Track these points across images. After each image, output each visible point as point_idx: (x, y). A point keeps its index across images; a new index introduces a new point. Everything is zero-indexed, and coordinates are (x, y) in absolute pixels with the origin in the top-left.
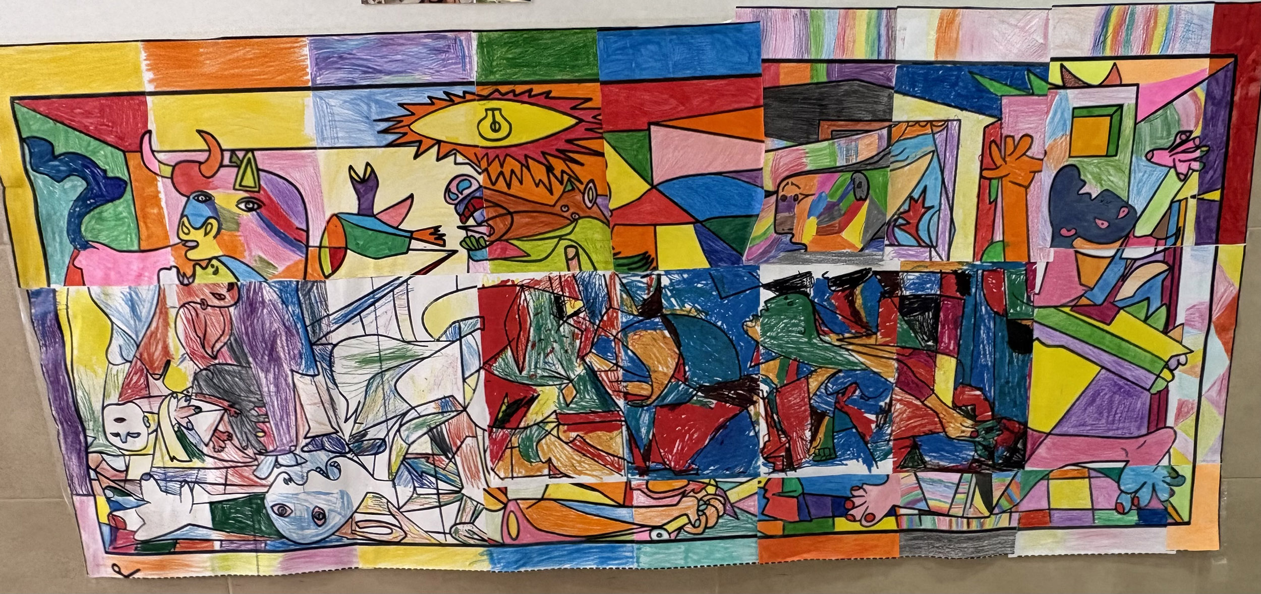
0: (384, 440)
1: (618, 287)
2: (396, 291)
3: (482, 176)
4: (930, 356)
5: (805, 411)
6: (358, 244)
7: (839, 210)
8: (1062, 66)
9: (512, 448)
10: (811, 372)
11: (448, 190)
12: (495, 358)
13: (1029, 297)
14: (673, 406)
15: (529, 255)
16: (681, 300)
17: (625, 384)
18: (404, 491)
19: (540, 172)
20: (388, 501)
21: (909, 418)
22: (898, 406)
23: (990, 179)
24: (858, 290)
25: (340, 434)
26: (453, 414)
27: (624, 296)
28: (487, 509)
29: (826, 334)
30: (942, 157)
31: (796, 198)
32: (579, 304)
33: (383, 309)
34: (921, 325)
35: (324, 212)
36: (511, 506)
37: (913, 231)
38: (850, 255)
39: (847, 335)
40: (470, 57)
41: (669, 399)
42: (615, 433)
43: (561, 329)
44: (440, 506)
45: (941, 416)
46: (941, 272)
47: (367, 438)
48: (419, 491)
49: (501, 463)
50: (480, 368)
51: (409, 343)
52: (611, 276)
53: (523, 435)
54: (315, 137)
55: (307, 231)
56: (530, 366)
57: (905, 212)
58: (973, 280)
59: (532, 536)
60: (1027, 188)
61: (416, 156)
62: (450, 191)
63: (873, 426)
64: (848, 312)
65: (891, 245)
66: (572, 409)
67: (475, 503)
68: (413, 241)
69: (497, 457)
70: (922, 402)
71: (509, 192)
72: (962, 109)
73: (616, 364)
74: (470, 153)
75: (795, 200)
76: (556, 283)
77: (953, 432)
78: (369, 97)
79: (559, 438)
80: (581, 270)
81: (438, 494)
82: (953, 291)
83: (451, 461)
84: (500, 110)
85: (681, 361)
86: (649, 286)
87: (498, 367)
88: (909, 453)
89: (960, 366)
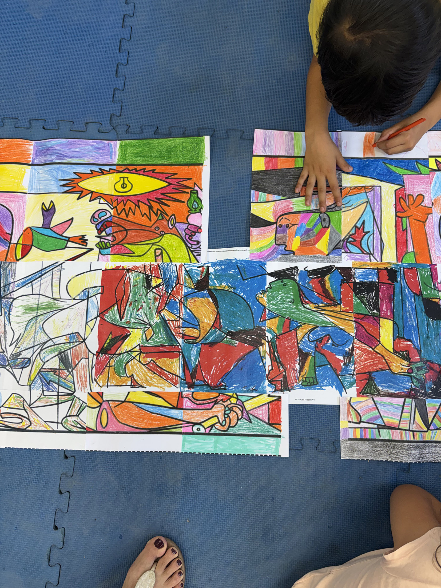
0: (29, 359)
1: (184, 272)
2: (54, 269)
3: (113, 210)
4: (375, 320)
5: (295, 351)
6: (39, 243)
7: (313, 232)
8: (436, 160)
9: (110, 366)
10: (298, 327)
11: (93, 217)
12: (107, 311)
13: (434, 285)
14: (212, 344)
15: (134, 253)
16: (220, 281)
17: (183, 329)
18: (36, 393)
19: (145, 209)
20: (24, 400)
21: (365, 360)
22: (358, 351)
23: (402, 218)
24: (327, 278)
25: (5, 353)
26: (76, 344)
27: (187, 277)
28: (88, 407)
29: (307, 303)
30: (372, 205)
31: (287, 226)
32: (160, 281)
33: (46, 279)
34: (368, 300)
35: (23, 225)
36: (104, 405)
37: (359, 245)
38: (321, 257)
39: (321, 305)
40: (115, 152)
41: (210, 340)
42: (175, 359)
43: (148, 295)
44: (58, 404)
45: (387, 358)
46: (377, 269)
47: (21, 357)
48: (46, 393)
49: (101, 376)
50: (98, 316)
51: (56, 299)
52: (180, 266)
53: (118, 359)
54: (27, 188)
55: (11, 235)
56: (127, 316)
57: (353, 234)
58: (398, 273)
59: (116, 427)
60: (424, 222)
61: (79, 198)
62: (94, 217)
63: (342, 364)
64: (321, 291)
65: (346, 252)
66: (150, 343)
67: (82, 402)
68: (69, 243)
69: (99, 372)
70: (373, 349)
71: (128, 219)
72: (381, 181)
73: (179, 317)
74: (108, 198)
75: (287, 227)
76: (148, 269)
77: (396, 369)
78: (58, 169)
79: (140, 362)
80: (163, 261)
81: (58, 395)
82: (386, 279)
83: (70, 374)
84: (128, 178)
85: (218, 317)
86: (202, 273)
87: (108, 316)
88: (367, 383)
89: (395, 326)
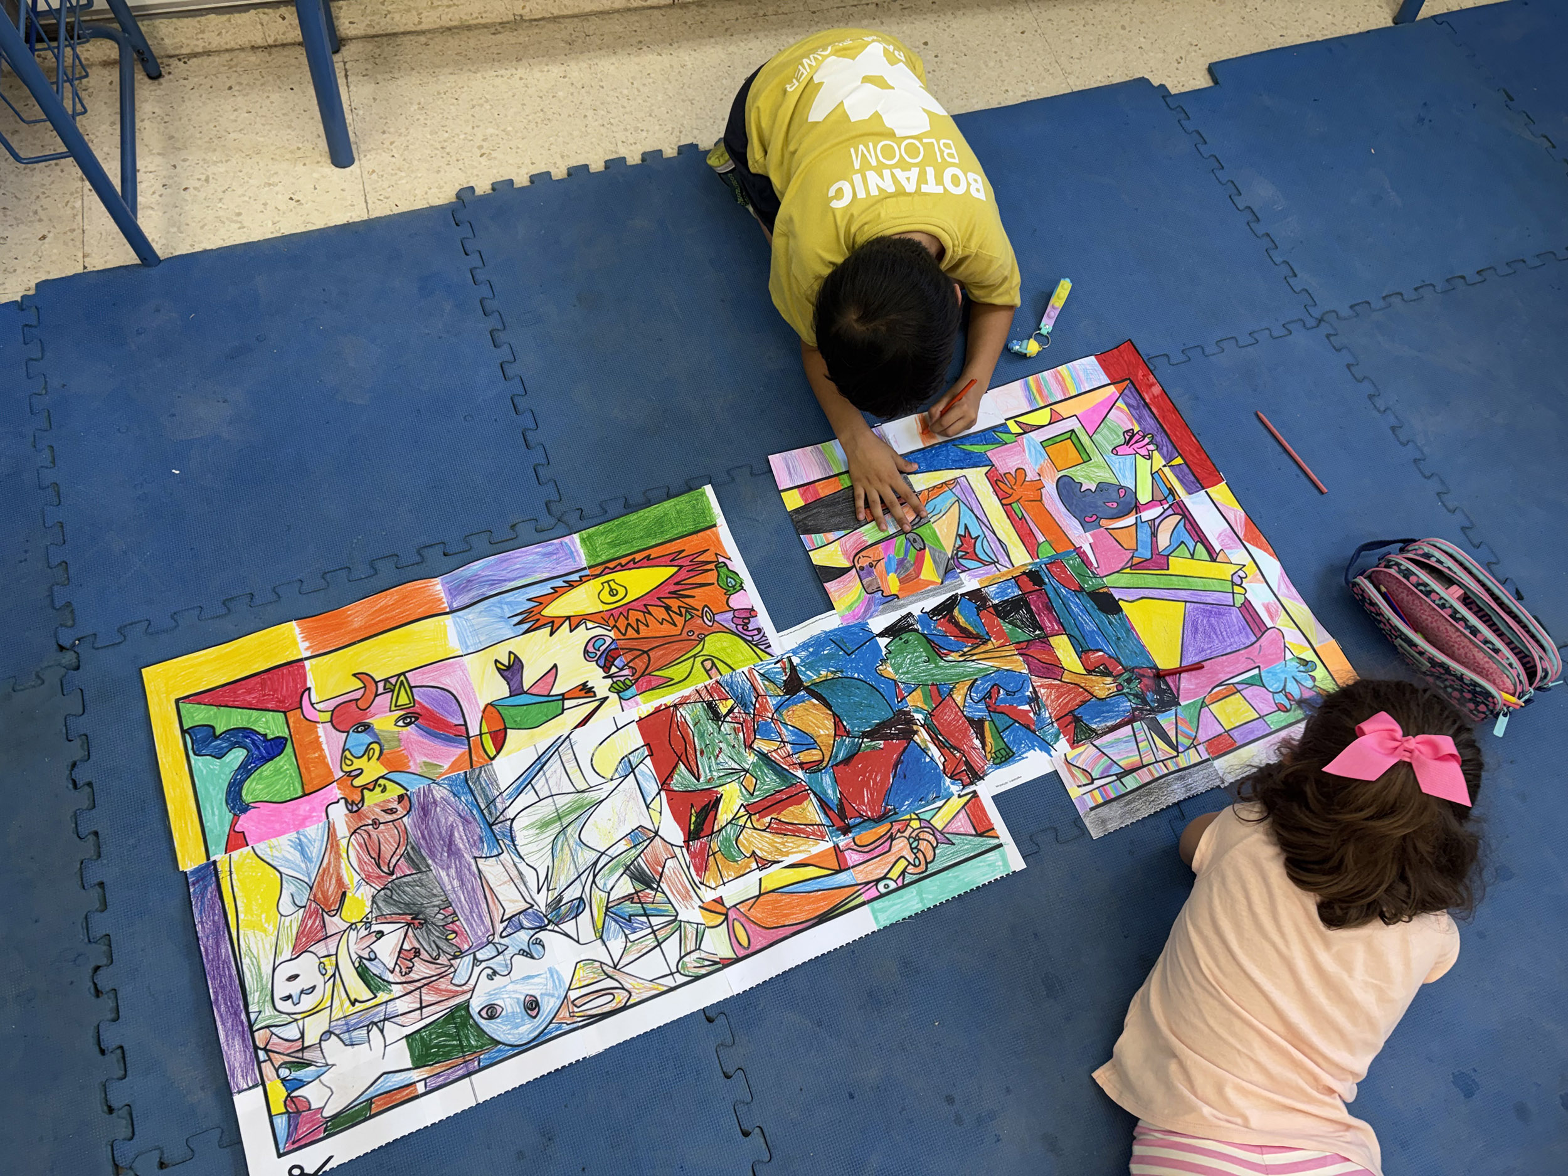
0: (581, 898)
1: (758, 678)
2: (560, 749)
3: (613, 631)
4: (1043, 642)
5: (964, 723)
6: (515, 721)
7: (909, 562)
8: (1016, 422)
9: (714, 854)
10: (951, 690)
11: (586, 652)
12: (670, 776)
13: (1092, 572)
14: (847, 761)
15: (672, 679)
16: (815, 670)
17: (797, 756)
18: (616, 944)
19: (660, 613)
20: (601, 963)
21: (1058, 698)
22: (1043, 691)
23: (1010, 504)
24: (956, 612)
25: (536, 907)
26: (646, 844)
27: (766, 683)
28: (708, 927)
29: (947, 655)
30: (966, 502)
31: (871, 565)
32: (730, 702)
33: (552, 769)
34: (1022, 621)
35: (478, 704)
36: (732, 915)
37: (975, 557)
38: (935, 589)
39: (966, 650)
40: (577, 551)
41: (841, 757)
42: (805, 803)
43: (722, 728)
44: (659, 945)
45: (1083, 685)
46: (1013, 578)
47: (564, 902)
48: (632, 937)
49: (707, 873)
50: (660, 790)
51: (583, 791)
52: (749, 671)
53: (721, 838)
54: (459, 647)
55: (466, 724)
56: (705, 772)
57: (960, 546)
58: (1042, 573)
59: (764, 938)
60: (1041, 500)
61: (552, 634)
62: (588, 652)
63: (1031, 715)
64: (957, 632)
65: (963, 571)
66: (757, 796)
67: (695, 926)
68: (566, 702)
69: (702, 868)
70: (1060, 680)
71: (641, 636)
72: (962, 469)
73: (782, 741)
74: (598, 618)
75: (871, 567)
76: (704, 693)
77: (1102, 694)
78: (500, 602)
79: (755, 829)
80: (721, 675)
81: (654, 932)
82: (1030, 586)
83: (657, 890)
84: (613, 580)
85: (837, 720)
86: (784, 669)
87: (676, 784)
88: (1075, 727)
89: (1072, 639)
